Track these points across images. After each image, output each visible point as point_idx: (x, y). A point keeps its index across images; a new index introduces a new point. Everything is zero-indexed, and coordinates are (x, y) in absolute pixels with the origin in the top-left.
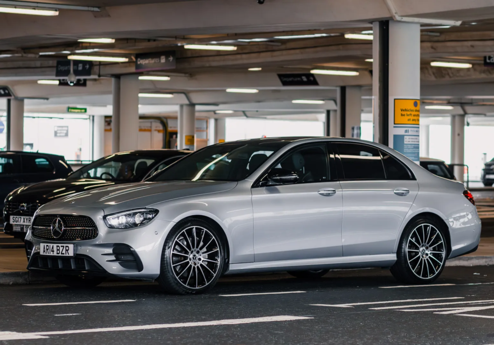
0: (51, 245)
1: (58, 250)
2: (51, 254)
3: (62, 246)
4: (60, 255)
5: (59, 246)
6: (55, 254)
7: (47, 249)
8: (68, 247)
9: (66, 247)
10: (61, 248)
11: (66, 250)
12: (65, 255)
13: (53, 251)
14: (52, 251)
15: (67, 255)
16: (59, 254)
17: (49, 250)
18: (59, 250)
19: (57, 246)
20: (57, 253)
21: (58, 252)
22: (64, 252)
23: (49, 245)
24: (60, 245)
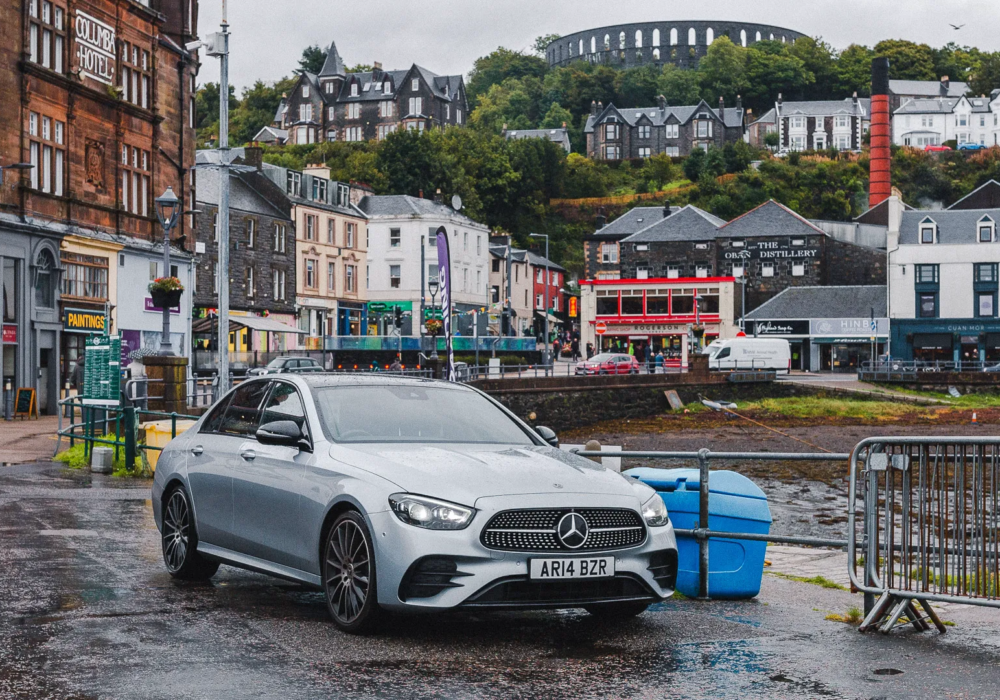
0: (567, 562)
1: (582, 568)
2: (568, 575)
3: (592, 561)
4: (588, 575)
5: (586, 562)
6: (577, 575)
7: (556, 569)
8: (604, 561)
9: (601, 561)
10: (591, 565)
11: (601, 567)
12: (598, 575)
13: (572, 571)
14: (568, 571)
15: (602, 575)
16: (586, 574)
17: (560, 571)
18: (586, 568)
19: (582, 562)
20: (582, 574)
21: (584, 571)
22: (597, 570)
23: (560, 561)
24: (588, 560)
